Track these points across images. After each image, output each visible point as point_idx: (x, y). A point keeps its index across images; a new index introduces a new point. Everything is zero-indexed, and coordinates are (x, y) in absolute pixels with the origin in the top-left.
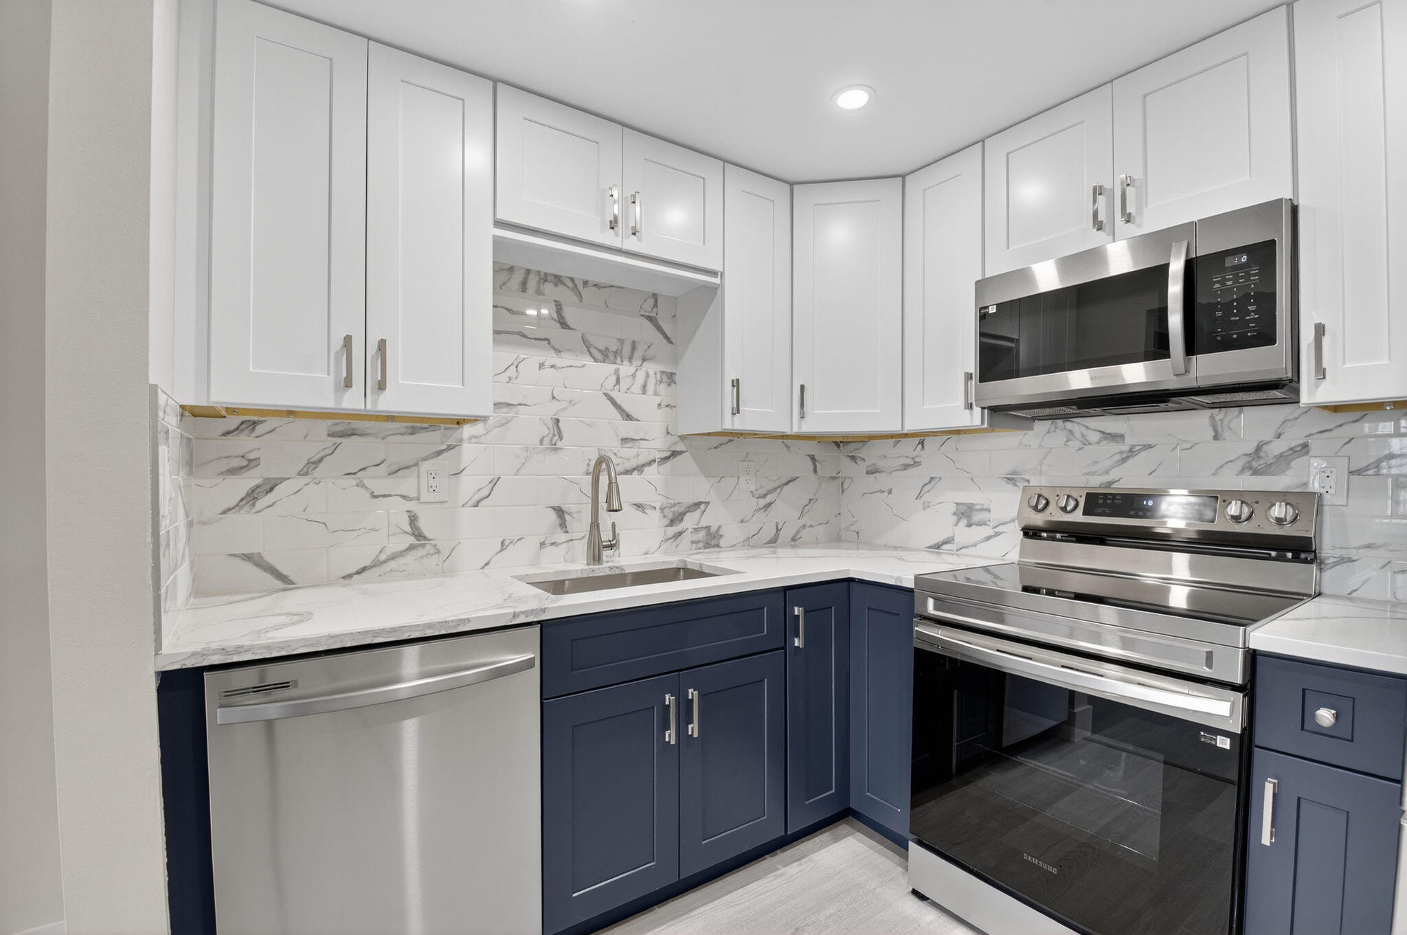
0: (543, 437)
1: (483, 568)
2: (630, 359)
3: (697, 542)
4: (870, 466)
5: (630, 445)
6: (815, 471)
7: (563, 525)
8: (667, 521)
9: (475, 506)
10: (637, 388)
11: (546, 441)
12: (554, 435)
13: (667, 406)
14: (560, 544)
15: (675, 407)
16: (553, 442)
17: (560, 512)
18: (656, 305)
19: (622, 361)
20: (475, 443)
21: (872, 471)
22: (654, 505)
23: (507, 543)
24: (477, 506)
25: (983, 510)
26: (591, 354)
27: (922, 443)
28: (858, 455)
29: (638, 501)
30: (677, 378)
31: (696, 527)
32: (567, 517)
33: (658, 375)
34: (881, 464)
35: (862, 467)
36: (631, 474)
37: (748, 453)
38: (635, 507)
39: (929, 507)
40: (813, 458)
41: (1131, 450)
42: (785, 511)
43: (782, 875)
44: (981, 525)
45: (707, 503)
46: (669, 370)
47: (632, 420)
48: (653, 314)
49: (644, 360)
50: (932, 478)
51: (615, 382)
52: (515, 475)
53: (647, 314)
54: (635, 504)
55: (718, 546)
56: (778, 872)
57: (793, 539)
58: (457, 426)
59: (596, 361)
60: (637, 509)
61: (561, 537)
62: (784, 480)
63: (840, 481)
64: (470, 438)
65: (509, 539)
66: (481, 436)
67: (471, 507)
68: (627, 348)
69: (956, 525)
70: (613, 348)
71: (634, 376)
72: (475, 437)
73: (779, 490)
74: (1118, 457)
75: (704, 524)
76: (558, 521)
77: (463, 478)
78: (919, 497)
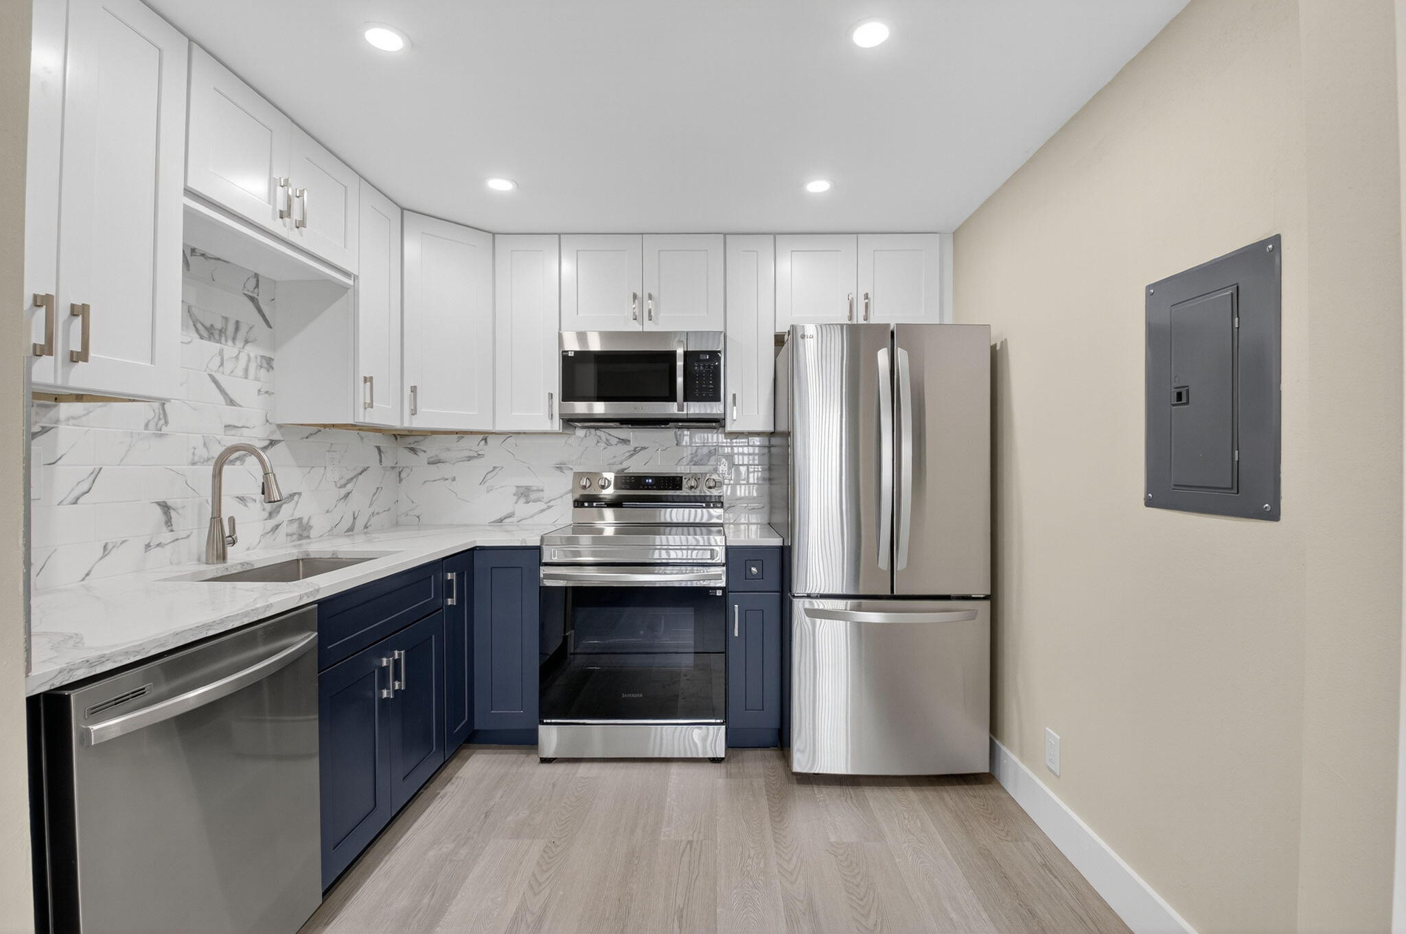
0: (149, 421)
1: (83, 579)
2: (234, 339)
3: (292, 535)
4: (431, 457)
5: (233, 432)
6: (381, 461)
7: (169, 522)
8: (266, 514)
9: (74, 504)
10: (240, 371)
11: (152, 425)
12: (160, 419)
13: (267, 392)
14: (166, 544)
15: (273, 393)
16: (159, 427)
17: (165, 507)
18: (257, 286)
19: (226, 341)
20: (74, 425)
21: (434, 462)
22: (254, 498)
23: (110, 547)
24: (75, 503)
25: (539, 490)
26: (197, 330)
27: (485, 440)
28: (418, 447)
29: (240, 494)
30: (274, 364)
31: (290, 519)
32: (173, 514)
33: (259, 358)
34: (443, 456)
35: (423, 458)
36: (234, 465)
37: (332, 444)
38: (238, 499)
39: (491, 490)
40: (379, 448)
41: (635, 450)
42: (360, 501)
43: (446, 794)
44: (536, 502)
45: (300, 494)
46: (268, 354)
47: (235, 406)
48: (255, 295)
49: (246, 342)
50: (495, 468)
51: (219, 364)
52: (119, 465)
53: (250, 294)
54: (238, 497)
55: (308, 537)
56: (441, 794)
57: (366, 527)
58: (53, 403)
59: (202, 339)
60: (239, 502)
61: (166, 536)
62: (359, 470)
63: (397, 470)
64: (68, 419)
65: (113, 543)
66: (80, 417)
67: (68, 504)
68: (231, 328)
69: (516, 503)
70: (218, 325)
71: (237, 358)
72: (74, 418)
73: (355, 480)
74: (628, 454)
75: (297, 516)
76: (163, 518)
77: (59, 468)
78: (483, 482)
